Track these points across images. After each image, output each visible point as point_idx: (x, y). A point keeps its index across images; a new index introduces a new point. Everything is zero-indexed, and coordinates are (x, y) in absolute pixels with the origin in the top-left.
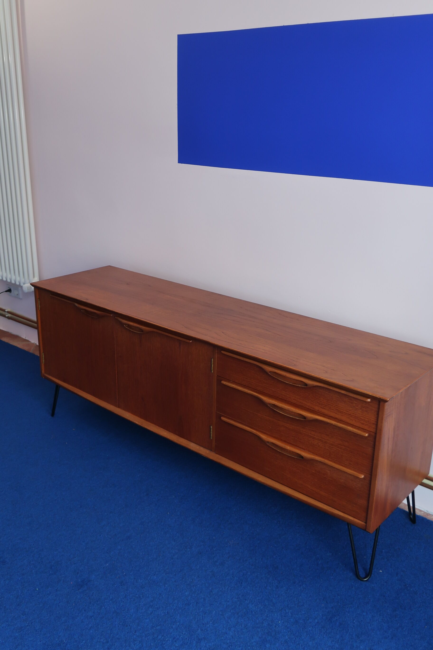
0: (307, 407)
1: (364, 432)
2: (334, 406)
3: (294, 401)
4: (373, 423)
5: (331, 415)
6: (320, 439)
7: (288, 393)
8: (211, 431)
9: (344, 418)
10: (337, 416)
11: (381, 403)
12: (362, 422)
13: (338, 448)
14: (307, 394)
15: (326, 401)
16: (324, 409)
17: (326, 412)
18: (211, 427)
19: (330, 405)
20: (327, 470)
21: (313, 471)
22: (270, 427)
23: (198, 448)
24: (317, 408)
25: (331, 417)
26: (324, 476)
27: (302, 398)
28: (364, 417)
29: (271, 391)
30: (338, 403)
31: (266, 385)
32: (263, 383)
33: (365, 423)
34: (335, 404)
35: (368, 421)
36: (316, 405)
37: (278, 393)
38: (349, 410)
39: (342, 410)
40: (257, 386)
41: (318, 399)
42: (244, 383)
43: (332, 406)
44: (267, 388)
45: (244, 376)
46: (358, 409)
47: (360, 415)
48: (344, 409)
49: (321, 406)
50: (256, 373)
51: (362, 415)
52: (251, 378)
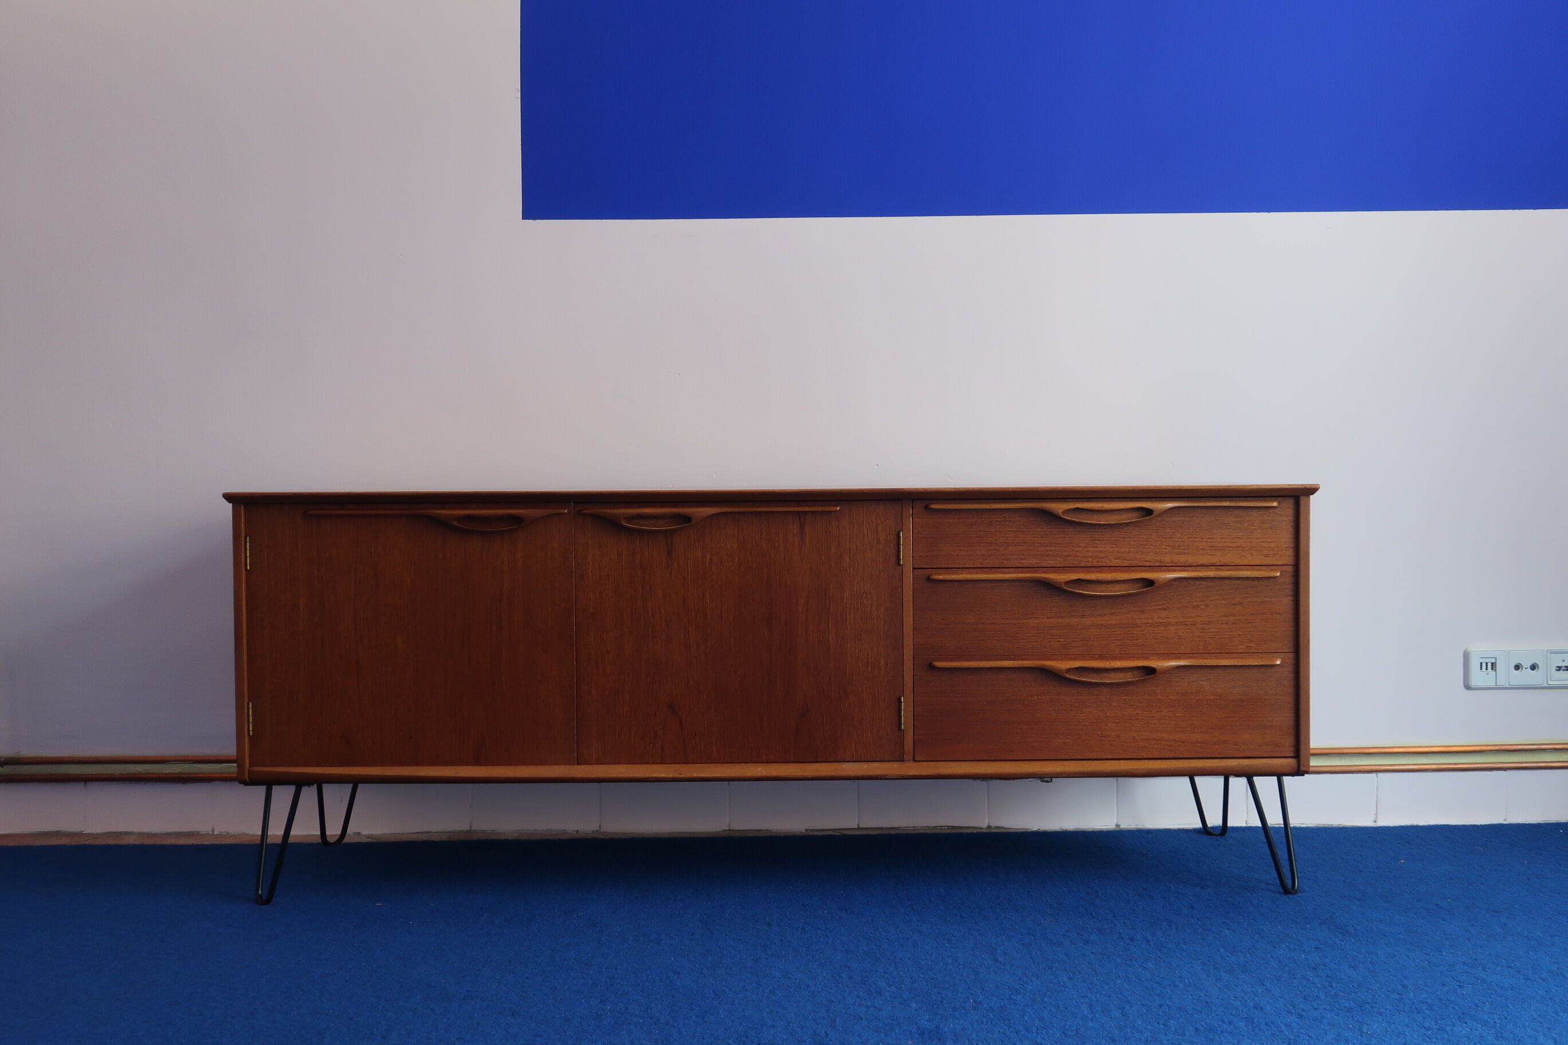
0: (1147, 564)
1: (1272, 570)
2: (1206, 542)
3: (1117, 561)
4: (1287, 547)
5: (1201, 562)
6: (1180, 621)
7: (1100, 549)
8: (900, 709)
9: (1228, 559)
10: (1213, 560)
11: (1303, 499)
12: (1266, 552)
13: (1222, 624)
14: (1145, 536)
15: (1186, 537)
16: (1185, 554)
17: (1190, 559)
18: (902, 698)
19: (1197, 541)
20: (1202, 681)
21: (1172, 698)
22: (1062, 640)
23: (865, 767)
24: (1167, 559)
25: (1202, 565)
26: (1197, 698)
27: (1134, 548)
28: (1269, 540)
29: (1059, 559)
30: (1214, 531)
31: (1046, 548)
32: (1039, 546)
33: (1272, 553)
34: (1208, 536)
35: (1277, 547)
36: (1166, 553)
37: (1077, 557)
38: (1237, 538)
39: (1223, 544)
40: (1024, 559)
41: (1171, 538)
42: (990, 563)
43: (1202, 542)
44: (1048, 555)
45: (990, 546)
46: (1255, 529)
47: (1259, 540)
48: (1226, 540)
49: (1177, 551)
50: (1019, 531)
51: (1264, 540)
52: (1008, 545)
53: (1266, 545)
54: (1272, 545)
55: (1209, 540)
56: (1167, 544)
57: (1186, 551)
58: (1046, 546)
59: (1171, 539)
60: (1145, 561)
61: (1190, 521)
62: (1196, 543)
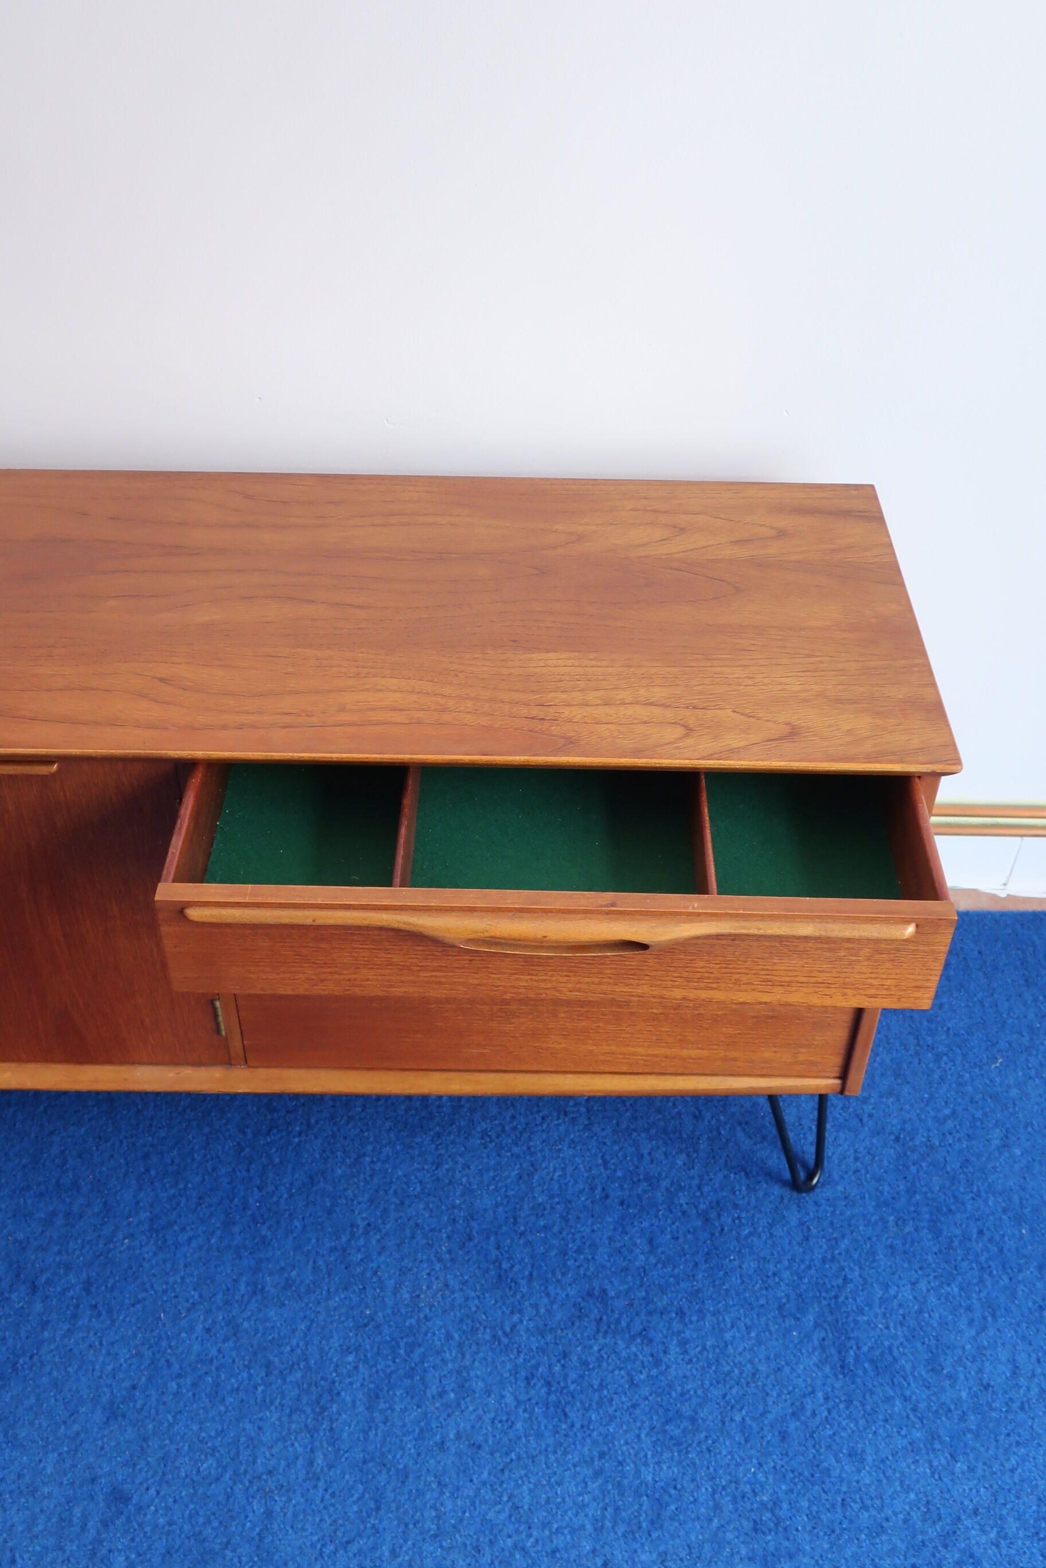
28: (884, 976)
29: (460, 988)
30: (774, 961)
31: (434, 974)
32: (421, 970)
33: (885, 992)
34: (759, 967)
35: (896, 986)
36: (673, 986)
37: (497, 986)
38: (820, 971)
39: (788, 979)
40: (391, 986)
41: (686, 967)
42: (324, 990)
43: (747, 974)
44: (440, 983)
45: (322, 967)
46: (859, 961)
47: (863, 976)
48: (795, 973)
49: (696, 984)
50: (380, 949)
51: (873, 975)
52: (358, 968)
53: (875, 982)
54: (889, 982)
55: (764, 972)
56: (676, 975)
57: (714, 986)
58: (433, 971)
59: (687, 969)
60: (633, 996)
61: (729, 946)
62: (737, 976)
